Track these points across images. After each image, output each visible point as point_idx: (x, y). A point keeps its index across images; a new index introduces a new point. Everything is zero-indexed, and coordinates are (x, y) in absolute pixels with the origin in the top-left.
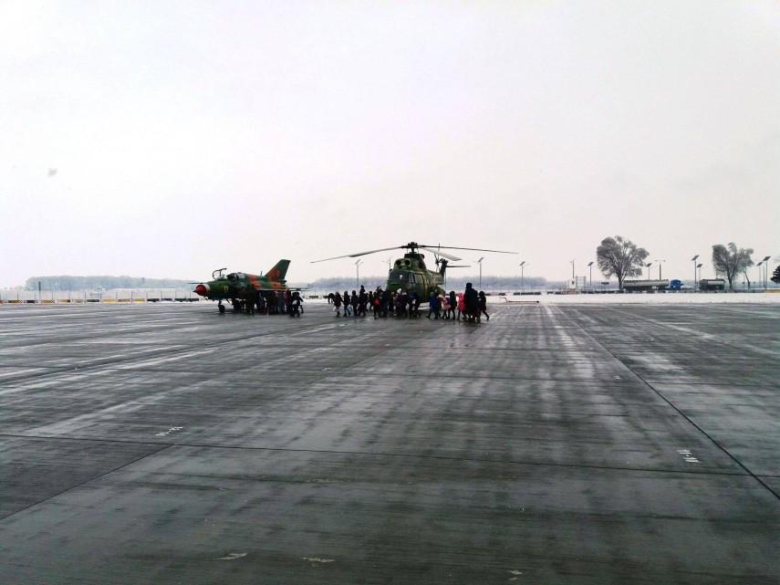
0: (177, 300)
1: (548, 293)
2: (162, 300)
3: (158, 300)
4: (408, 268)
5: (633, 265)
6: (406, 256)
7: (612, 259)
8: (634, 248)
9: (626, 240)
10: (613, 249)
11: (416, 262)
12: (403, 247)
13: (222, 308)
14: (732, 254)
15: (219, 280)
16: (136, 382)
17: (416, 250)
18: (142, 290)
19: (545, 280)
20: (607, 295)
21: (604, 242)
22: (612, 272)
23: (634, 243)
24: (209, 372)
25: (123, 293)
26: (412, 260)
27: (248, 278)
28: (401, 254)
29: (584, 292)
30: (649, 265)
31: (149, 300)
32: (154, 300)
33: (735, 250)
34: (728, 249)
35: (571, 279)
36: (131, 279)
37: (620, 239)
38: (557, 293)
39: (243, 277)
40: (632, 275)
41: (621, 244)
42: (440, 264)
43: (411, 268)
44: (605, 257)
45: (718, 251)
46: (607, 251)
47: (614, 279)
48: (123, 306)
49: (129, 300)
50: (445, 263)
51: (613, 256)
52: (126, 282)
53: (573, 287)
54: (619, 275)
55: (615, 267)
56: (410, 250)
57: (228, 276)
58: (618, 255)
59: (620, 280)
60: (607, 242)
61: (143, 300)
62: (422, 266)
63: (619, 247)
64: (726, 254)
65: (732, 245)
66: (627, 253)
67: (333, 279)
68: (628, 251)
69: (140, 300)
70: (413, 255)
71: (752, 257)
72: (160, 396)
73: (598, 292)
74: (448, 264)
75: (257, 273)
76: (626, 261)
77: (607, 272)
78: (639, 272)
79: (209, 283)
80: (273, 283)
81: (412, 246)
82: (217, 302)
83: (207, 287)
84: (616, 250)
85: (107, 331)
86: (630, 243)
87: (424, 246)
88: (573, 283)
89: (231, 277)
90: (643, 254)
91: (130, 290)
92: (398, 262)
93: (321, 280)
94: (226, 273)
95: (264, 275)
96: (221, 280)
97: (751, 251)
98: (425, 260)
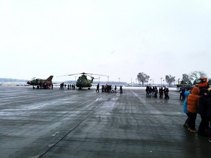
0: (24, 85)
1: (125, 86)
2: (20, 85)
3: (19, 85)
4: (82, 79)
5: (146, 80)
6: (82, 76)
7: (141, 78)
8: (146, 75)
9: (144, 73)
10: (141, 76)
11: (84, 78)
12: (81, 74)
13: (34, 88)
14: (170, 78)
15: (33, 80)
16: (6, 101)
17: (84, 75)
18: (15, 82)
19: (126, 83)
20: (139, 87)
21: (139, 74)
22: (141, 81)
23: (146, 74)
24: (22, 99)
25: (9, 83)
26: (84, 77)
27: (41, 80)
28: (81, 75)
29: (134, 86)
30: (151, 80)
31: (16, 85)
32: (18, 85)
33: (171, 77)
34: (169, 76)
35: (131, 83)
36: (12, 79)
37: (143, 73)
38: (127, 86)
39: (40, 80)
40: (146, 82)
41: (143, 74)
42: (92, 78)
43: (83, 79)
44: (139, 77)
45: (167, 77)
46: (140, 76)
47: (141, 83)
48: (9, 86)
49: (11, 85)
50: (93, 78)
51: (141, 77)
52: (11, 80)
53: (131, 85)
54: (143, 82)
55: (142, 80)
56: (83, 74)
57: (36, 79)
58: (142, 77)
59: (143, 83)
60: (140, 74)
61: (15, 85)
62: (86, 78)
63: (143, 75)
64: (169, 77)
65: (170, 76)
66: (145, 77)
67: (70, 81)
68: (145, 76)
69: (14, 85)
70: (84, 76)
71: (175, 79)
72: (10, 103)
73: (137, 86)
74: (94, 78)
75: (44, 79)
76: (145, 79)
77: (140, 81)
78: (148, 82)
79: (31, 81)
80: (48, 82)
81: (84, 73)
82: (32, 86)
83: (30, 82)
84: (142, 76)
85: (3, 92)
86: (145, 74)
87: (86, 74)
88: (131, 84)
89: (37, 80)
90: (149, 77)
91: (12, 82)
92: (80, 77)
93: (67, 81)
94: (35, 79)
95: (46, 79)
96: (34, 80)
97: (175, 77)
98: (87, 77)
